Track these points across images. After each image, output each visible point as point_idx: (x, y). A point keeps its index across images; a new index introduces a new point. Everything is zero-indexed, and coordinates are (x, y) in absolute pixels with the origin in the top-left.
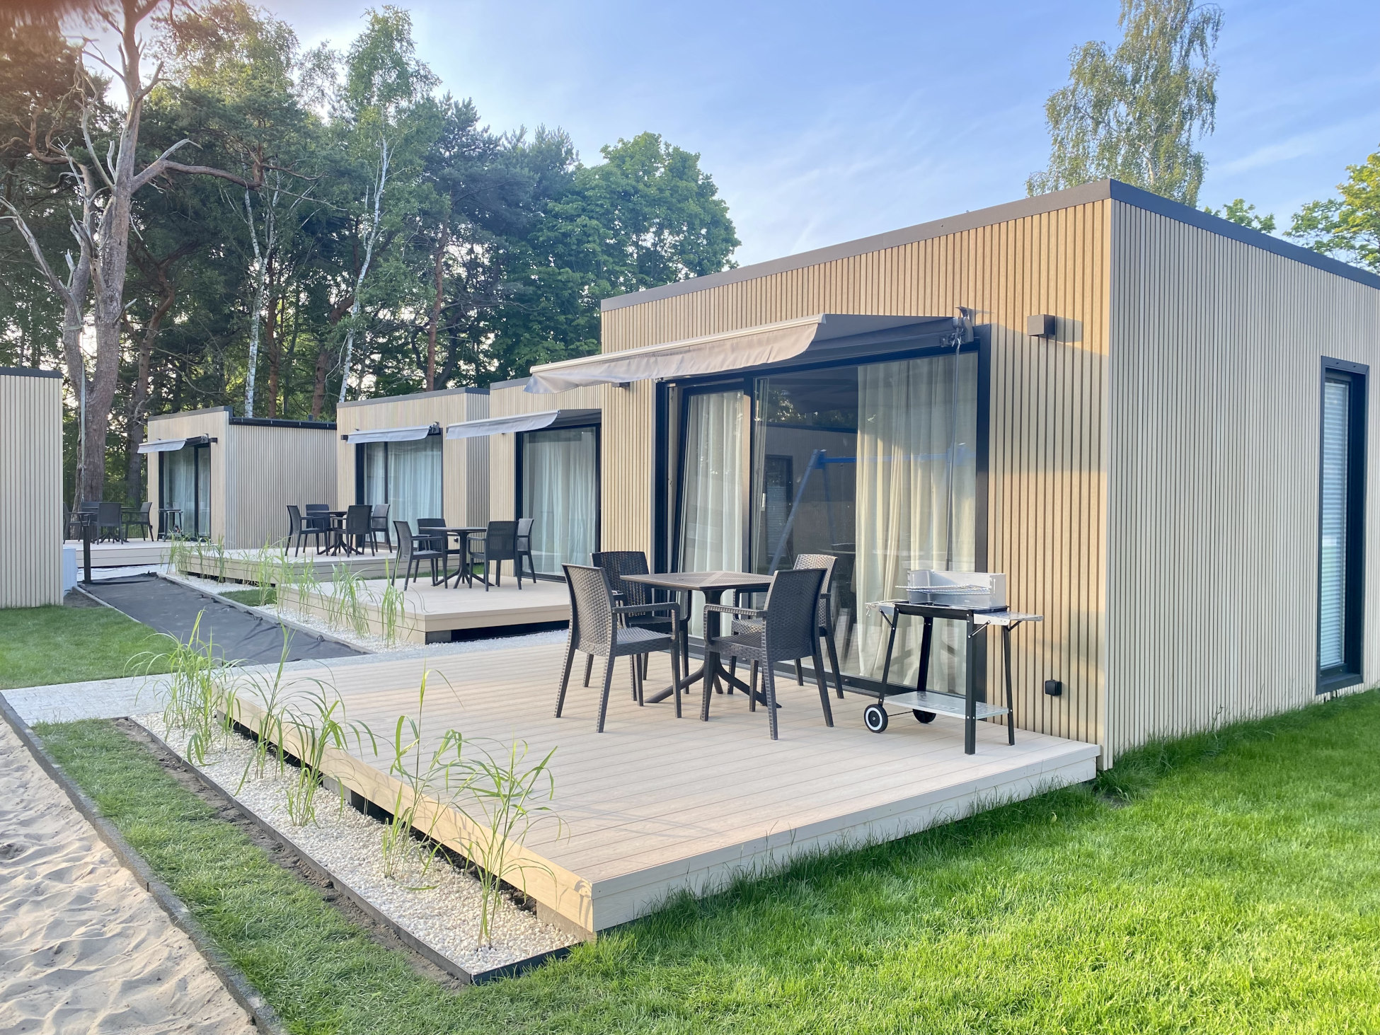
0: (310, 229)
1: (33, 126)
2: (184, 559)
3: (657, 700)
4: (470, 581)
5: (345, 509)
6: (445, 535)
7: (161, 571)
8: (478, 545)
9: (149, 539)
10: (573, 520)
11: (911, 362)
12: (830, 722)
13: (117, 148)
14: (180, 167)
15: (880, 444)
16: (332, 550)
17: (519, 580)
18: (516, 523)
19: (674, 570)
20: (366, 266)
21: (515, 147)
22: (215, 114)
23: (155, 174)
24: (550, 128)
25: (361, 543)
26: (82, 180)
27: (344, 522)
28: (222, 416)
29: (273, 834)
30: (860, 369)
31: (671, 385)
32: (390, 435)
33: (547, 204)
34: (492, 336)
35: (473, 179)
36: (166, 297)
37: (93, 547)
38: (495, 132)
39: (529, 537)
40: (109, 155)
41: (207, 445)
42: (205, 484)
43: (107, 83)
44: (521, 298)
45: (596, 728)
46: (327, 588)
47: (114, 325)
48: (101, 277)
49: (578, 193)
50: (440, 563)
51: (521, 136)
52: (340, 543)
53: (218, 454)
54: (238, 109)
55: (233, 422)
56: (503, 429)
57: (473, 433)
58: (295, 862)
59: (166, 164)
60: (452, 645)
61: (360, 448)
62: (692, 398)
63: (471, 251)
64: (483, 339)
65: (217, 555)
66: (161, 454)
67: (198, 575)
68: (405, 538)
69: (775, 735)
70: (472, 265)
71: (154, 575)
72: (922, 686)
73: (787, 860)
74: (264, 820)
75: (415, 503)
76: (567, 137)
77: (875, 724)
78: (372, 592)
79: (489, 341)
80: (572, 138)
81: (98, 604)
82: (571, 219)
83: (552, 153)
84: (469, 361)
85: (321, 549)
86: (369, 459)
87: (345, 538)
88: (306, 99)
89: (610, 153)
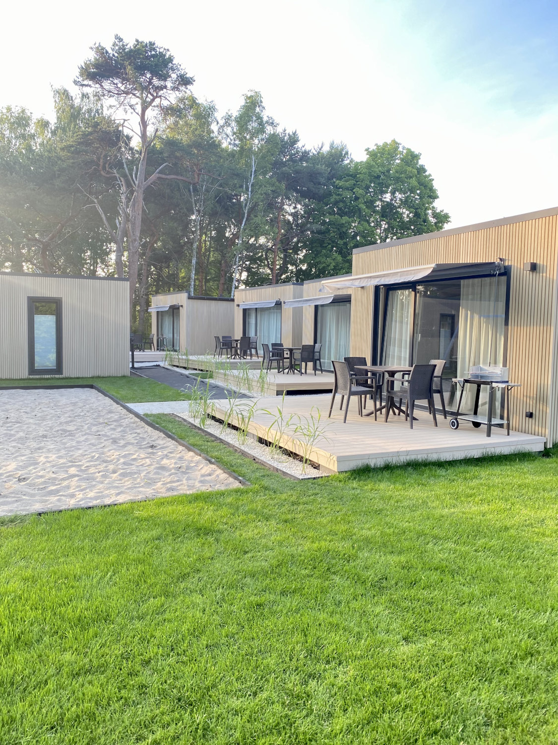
0: (219, 202)
1: (101, 161)
2: (171, 360)
3: (368, 415)
4: (293, 372)
5: (240, 338)
6: (283, 350)
7: (162, 364)
8: (297, 355)
9: (153, 350)
10: (340, 345)
11: (483, 279)
12: (436, 426)
13: (137, 169)
14: (164, 176)
15: (469, 312)
16: (233, 357)
17: (315, 372)
18: (314, 346)
19: (381, 364)
20: (245, 220)
21: (319, 153)
22: (179, 150)
23: (153, 180)
24: (337, 142)
25: (245, 354)
26: (122, 185)
27: (239, 344)
28: (184, 295)
30: (461, 281)
31: (382, 287)
32: (258, 304)
33: (334, 182)
34: (304, 251)
35: (297, 172)
36: (154, 236)
37: (135, 353)
38: (307, 148)
39: (319, 353)
40: (134, 173)
41: (178, 308)
42: (177, 326)
43: (131, 137)
44: (319, 232)
45: (343, 421)
47: (136, 252)
48: (131, 231)
49: (351, 176)
50: (281, 364)
51: (322, 147)
52: (236, 354)
53: (183, 312)
54: (189, 146)
55: (190, 298)
56: (309, 303)
57: (296, 305)
59: (158, 175)
60: (287, 396)
61: (245, 311)
62: (391, 292)
63: (295, 207)
64: (299, 253)
65: (186, 358)
66: (158, 312)
67: (177, 367)
68: (267, 351)
69: (412, 428)
70: (295, 215)
71: (158, 366)
72: (475, 413)
75: (269, 337)
76: (346, 146)
77: (453, 426)
78: (254, 374)
79: (301, 255)
81: (141, 376)
83: (337, 156)
84: (292, 265)
85: (228, 356)
86: (249, 316)
87: (239, 351)
88: (219, 138)
89: (369, 152)
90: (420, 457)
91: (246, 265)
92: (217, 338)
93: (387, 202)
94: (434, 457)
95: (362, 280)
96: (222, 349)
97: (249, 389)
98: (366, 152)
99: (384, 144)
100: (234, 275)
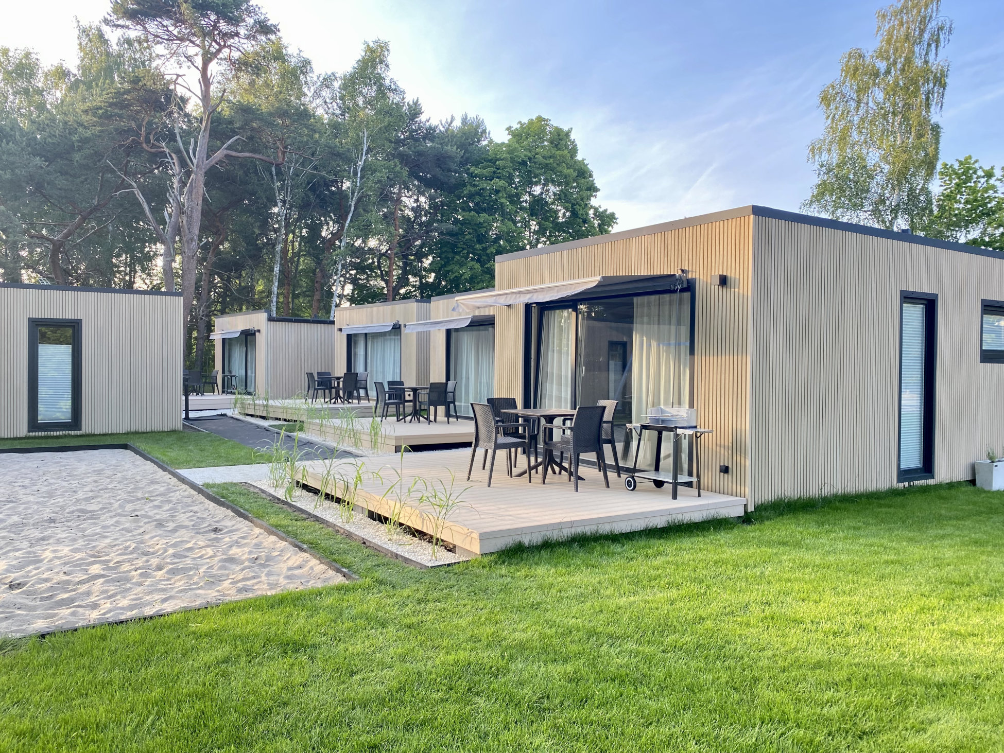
0: (313, 189)
1: (143, 129)
2: (243, 406)
3: (520, 475)
4: (419, 419)
5: (342, 375)
6: (404, 390)
7: (229, 413)
8: (424, 396)
9: (216, 393)
10: (481, 383)
12: (608, 486)
13: (196, 143)
14: (234, 154)
15: (645, 338)
16: (333, 401)
17: (448, 419)
18: (446, 384)
19: (535, 407)
20: (351, 215)
21: (447, 130)
22: (256, 119)
23: (218, 159)
24: (471, 115)
25: (350, 396)
26: (174, 163)
27: (341, 383)
28: (262, 316)
29: (334, 526)
30: (635, 299)
31: (534, 305)
32: (368, 328)
33: (469, 169)
34: (430, 258)
35: (420, 154)
36: (220, 235)
37: (190, 398)
38: (434, 122)
39: (454, 392)
40: (191, 148)
41: (254, 334)
42: (252, 358)
43: (188, 100)
44: (451, 234)
45: (486, 485)
46: (337, 422)
47: (193, 256)
48: (186, 227)
49: (490, 161)
50: (401, 409)
51: (451, 122)
52: (337, 396)
53: (260, 339)
54: (271, 114)
55: (270, 319)
56: (438, 327)
57: (420, 329)
58: (346, 536)
59: (225, 152)
60: (410, 453)
61: (349, 337)
62: (545, 313)
63: (417, 200)
64: (424, 260)
65: (265, 403)
66: (224, 340)
67: (252, 416)
68: (381, 392)
69: (577, 490)
70: (417, 210)
71: (225, 415)
73: (569, 534)
74: (329, 520)
75: (383, 372)
76: (482, 121)
77: (630, 486)
78: (364, 424)
79: (427, 262)
80: (486, 123)
81: (199, 431)
83: (472, 134)
84: (415, 276)
85: (326, 400)
86: (355, 344)
87: (341, 393)
88: (314, 105)
89: (512, 132)
90: (588, 530)
91: (351, 275)
92: (310, 375)
93: (537, 196)
94: (606, 529)
95: (509, 296)
96: (317, 390)
97: (356, 445)
98: (507, 132)
99: (528, 121)
100: (334, 288)
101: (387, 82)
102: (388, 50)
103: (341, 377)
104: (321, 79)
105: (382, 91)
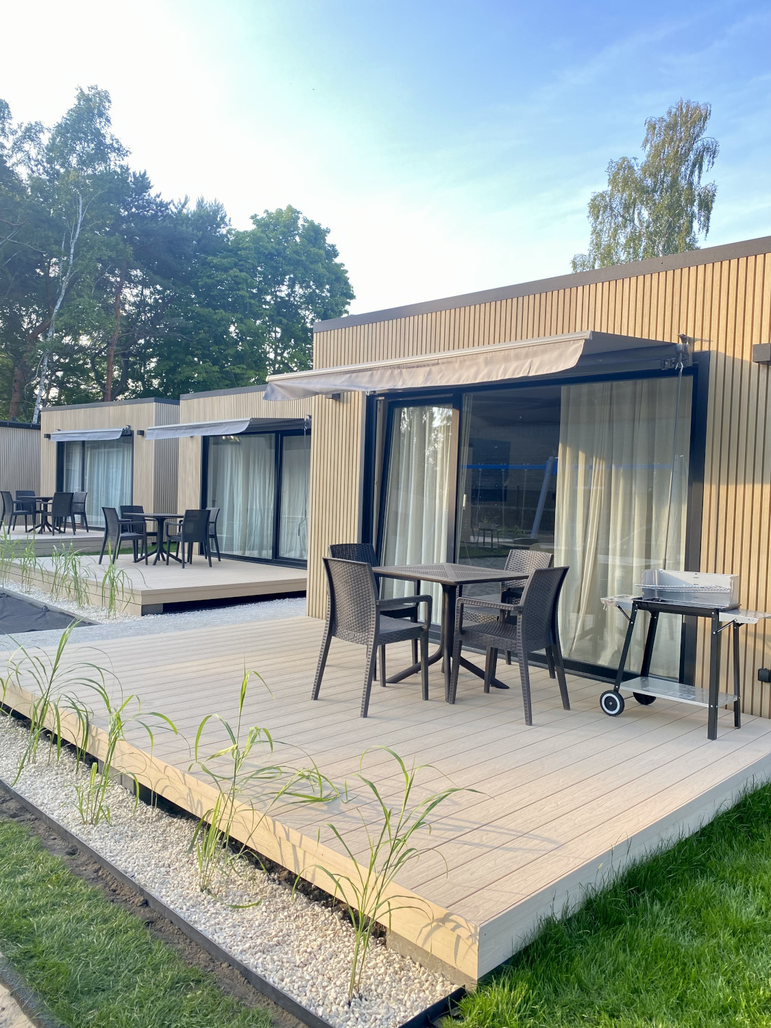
0: (12, 266)
4: (166, 560)
5: (51, 495)
6: (143, 520)
11: (615, 383)
12: (567, 705)
15: (582, 456)
16: (38, 529)
17: (210, 560)
18: (203, 511)
20: (61, 299)
21: (180, 212)
24: (209, 200)
25: (62, 523)
27: (49, 506)
29: (65, 835)
30: (564, 388)
31: (380, 398)
32: (87, 435)
33: (205, 258)
34: (156, 360)
38: (165, 198)
39: (215, 523)
44: (182, 330)
45: (359, 711)
46: (46, 563)
49: (231, 251)
51: (185, 203)
52: (44, 523)
56: (191, 433)
58: (97, 871)
60: (165, 617)
61: (61, 446)
62: (396, 411)
63: (140, 294)
64: (148, 363)
70: (141, 305)
72: (645, 672)
74: (51, 816)
76: (222, 207)
77: (613, 708)
79: (152, 364)
82: (226, 270)
83: (209, 218)
84: (136, 380)
85: (30, 527)
86: (68, 456)
87: (50, 520)
88: (14, 160)
89: (257, 220)
91: (57, 377)
92: (7, 495)
93: (281, 298)
96: (16, 515)
98: (252, 221)
99: (277, 211)
100: (37, 392)
101: (108, 141)
102: (109, 102)
103: (51, 498)
104: (23, 129)
105: (102, 151)
